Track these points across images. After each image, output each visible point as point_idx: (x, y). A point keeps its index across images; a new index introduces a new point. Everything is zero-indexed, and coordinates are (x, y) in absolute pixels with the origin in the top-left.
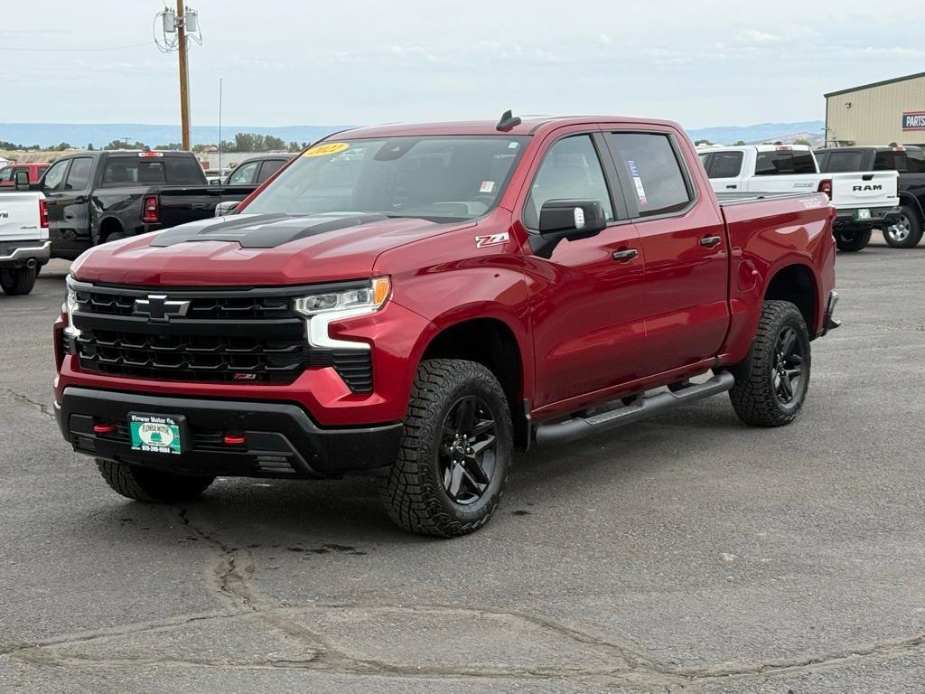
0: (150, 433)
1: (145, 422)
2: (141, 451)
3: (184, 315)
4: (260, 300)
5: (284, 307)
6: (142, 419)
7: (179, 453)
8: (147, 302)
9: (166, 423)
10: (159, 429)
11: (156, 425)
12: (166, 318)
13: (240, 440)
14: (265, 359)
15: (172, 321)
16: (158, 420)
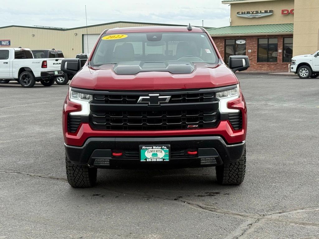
0: (151, 153)
1: (149, 149)
2: (146, 162)
3: (168, 102)
4: (202, 94)
5: (213, 97)
6: (148, 148)
7: (168, 160)
8: (148, 97)
9: (162, 148)
10: (157, 151)
11: (155, 150)
12: (159, 104)
13: (196, 153)
14: (201, 118)
15: (161, 105)
16: (156, 148)
